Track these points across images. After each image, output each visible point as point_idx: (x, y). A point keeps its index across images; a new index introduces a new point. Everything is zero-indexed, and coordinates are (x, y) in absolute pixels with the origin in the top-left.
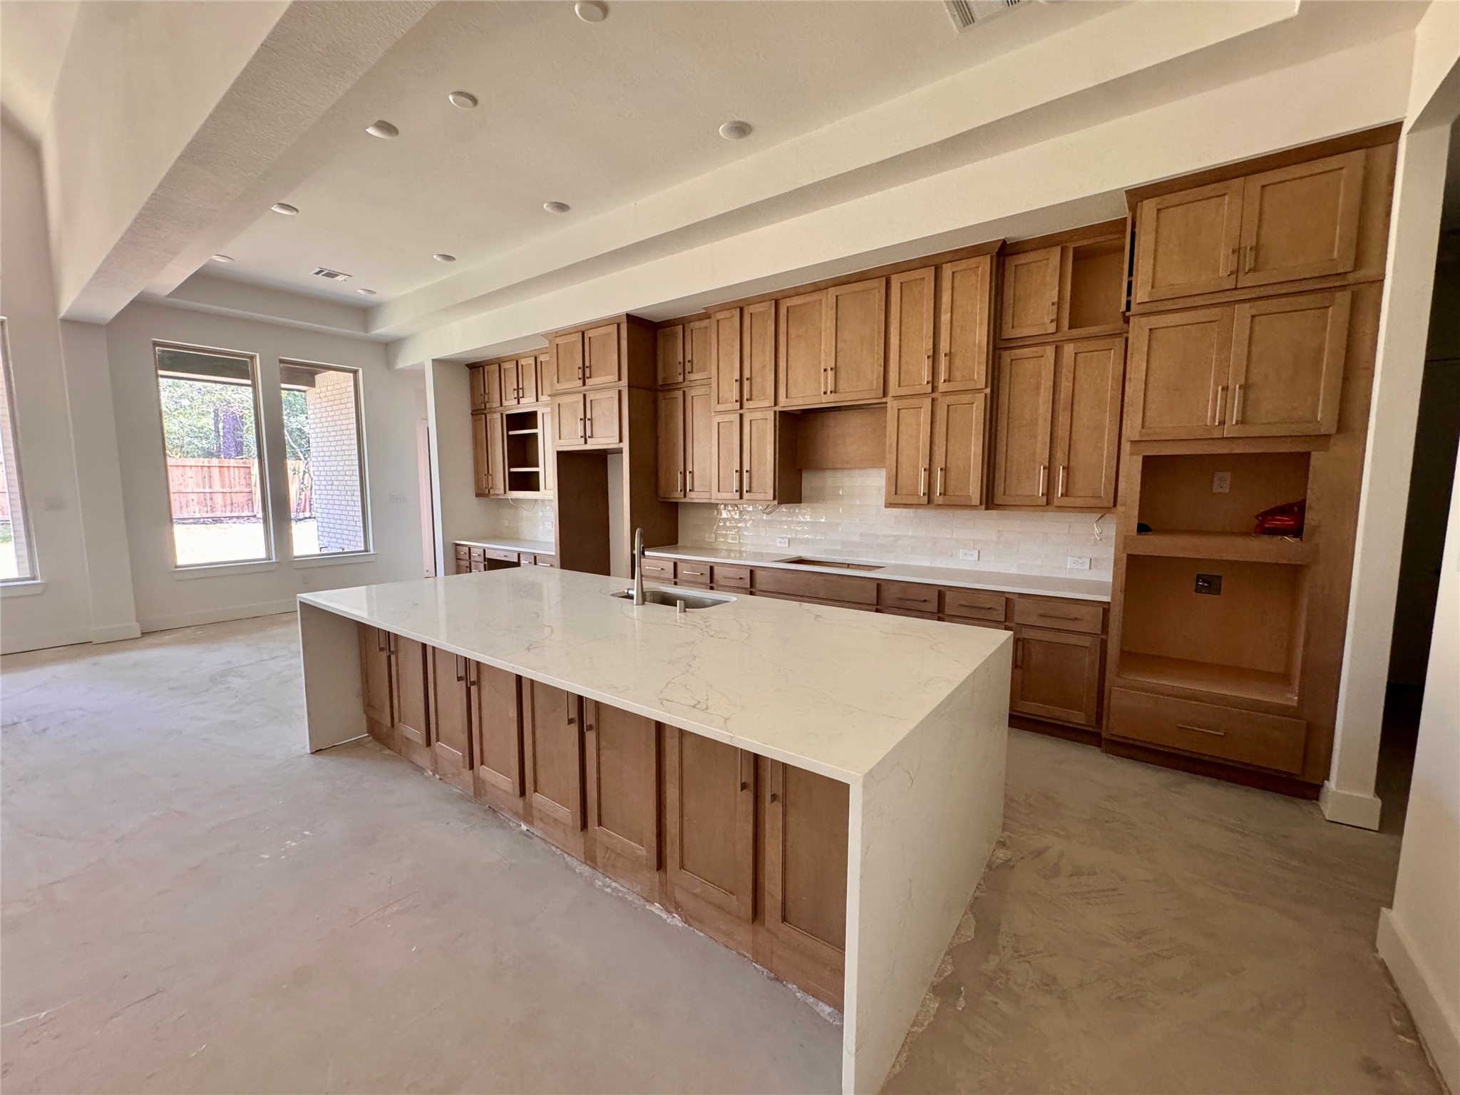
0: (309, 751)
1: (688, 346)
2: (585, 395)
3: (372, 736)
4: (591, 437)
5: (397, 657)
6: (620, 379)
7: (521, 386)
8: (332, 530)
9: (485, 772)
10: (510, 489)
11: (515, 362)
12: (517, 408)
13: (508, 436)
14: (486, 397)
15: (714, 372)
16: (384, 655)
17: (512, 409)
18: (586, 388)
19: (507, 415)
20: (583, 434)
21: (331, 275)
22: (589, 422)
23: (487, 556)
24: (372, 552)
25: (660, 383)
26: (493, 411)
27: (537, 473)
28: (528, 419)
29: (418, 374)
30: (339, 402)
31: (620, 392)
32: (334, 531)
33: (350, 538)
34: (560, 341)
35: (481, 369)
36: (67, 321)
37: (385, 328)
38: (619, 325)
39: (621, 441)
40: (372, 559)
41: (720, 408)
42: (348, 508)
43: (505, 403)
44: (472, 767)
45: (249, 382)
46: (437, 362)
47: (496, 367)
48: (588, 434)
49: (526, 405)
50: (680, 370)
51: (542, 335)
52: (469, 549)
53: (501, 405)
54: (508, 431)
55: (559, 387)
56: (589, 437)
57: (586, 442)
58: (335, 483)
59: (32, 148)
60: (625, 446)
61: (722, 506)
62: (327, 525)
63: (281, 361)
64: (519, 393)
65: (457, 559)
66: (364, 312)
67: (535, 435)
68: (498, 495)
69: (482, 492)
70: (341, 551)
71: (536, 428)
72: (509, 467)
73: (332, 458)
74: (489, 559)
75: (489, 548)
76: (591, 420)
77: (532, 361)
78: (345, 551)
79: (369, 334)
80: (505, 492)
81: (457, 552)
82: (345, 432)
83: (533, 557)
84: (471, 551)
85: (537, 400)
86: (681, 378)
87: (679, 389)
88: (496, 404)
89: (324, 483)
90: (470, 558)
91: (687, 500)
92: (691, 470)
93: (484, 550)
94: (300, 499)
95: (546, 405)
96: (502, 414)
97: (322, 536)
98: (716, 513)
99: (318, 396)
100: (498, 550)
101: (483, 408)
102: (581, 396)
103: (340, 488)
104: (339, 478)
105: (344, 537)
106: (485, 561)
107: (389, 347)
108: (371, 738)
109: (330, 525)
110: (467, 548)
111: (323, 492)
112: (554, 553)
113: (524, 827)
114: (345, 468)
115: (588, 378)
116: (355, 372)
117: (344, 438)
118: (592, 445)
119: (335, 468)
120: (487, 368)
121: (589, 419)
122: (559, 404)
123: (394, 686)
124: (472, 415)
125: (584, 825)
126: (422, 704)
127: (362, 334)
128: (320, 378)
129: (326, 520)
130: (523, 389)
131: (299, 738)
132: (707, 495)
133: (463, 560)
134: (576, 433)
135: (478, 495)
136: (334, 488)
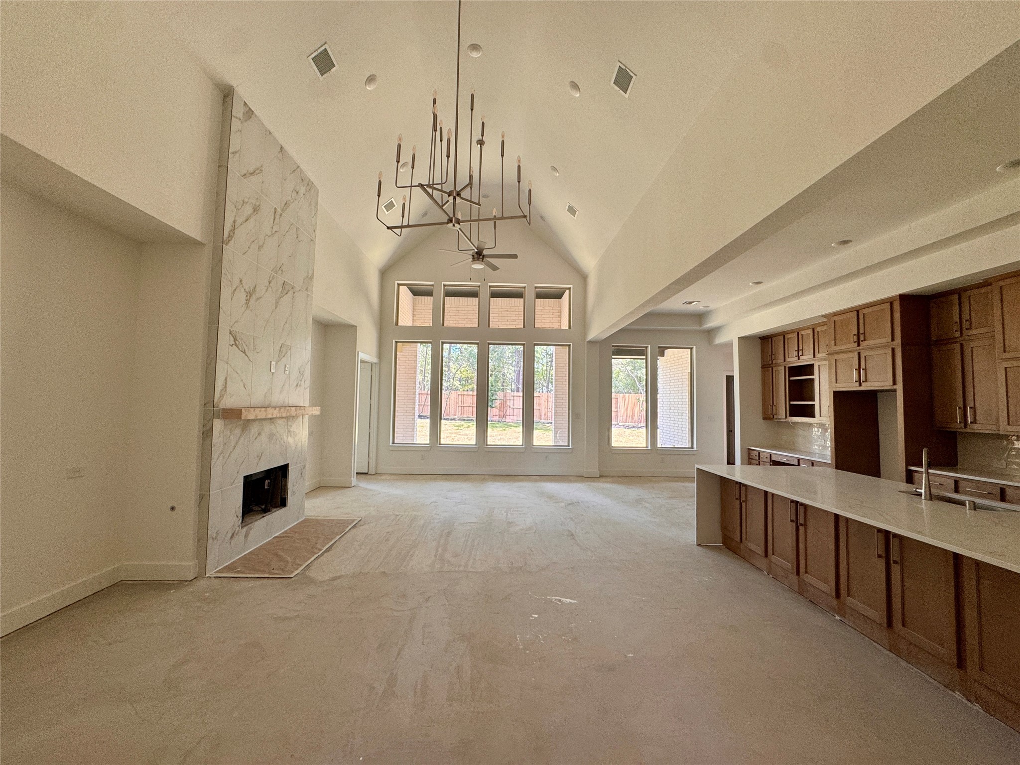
0: (696, 544)
1: (966, 310)
2: (859, 354)
3: (725, 545)
4: (866, 381)
5: (746, 504)
6: (893, 340)
7: (801, 348)
8: (668, 435)
9: (808, 578)
10: (790, 416)
11: (796, 333)
12: (797, 362)
13: (789, 380)
14: (773, 356)
15: (998, 327)
16: (738, 502)
17: (795, 363)
18: (860, 347)
19: (788, 367)
20: (857, 379)
21: (690, 303)
22: (864, 371)
23: (772, 459)
24: (695, 449)
25: (934, 338)
26: (778, 365)
27: (814, 405)
28: (808, 369)
29: (729, 345)
30: (677, 364)
31: (893, 350)
32: (669, 435)
33: (679, 440)
34: (836, 318)
35: (770, 340)
36: (589, 342)
37: (710, 324)
38: (891, 304)
39: (894, 383)
40: (695, 453)
41: (1007, 355)
42: (679, 423)
43: (788, 360)
44: (798, 573)
45: (644, 357)
46: (741, 339)
47: (782, 337)
48: (863, 379)
49: (806, 360)
50: (956, 327)
51: (822, 316)
52: (759, 453)
53: (785, 361)
54: (789, 377)
55: (835, 348)
56: (863, 382)
57: (860, 385)
58: (672, 408)
59: (584, 278)
60: (899, 387)
61: (1015, 438)
62: (665, 432)
63: (659, 347)
64: (800, 352)
65: (749, 458)
66: (700, 317)
67: (813, 380)
68: (780, 419)
69: (768, 416)
70: (673, 446)
71: (813, 375)
72: (790, 400)
73: (671, 395)
74: (773, 460)
75: (773, 453)
76: (865, 370)
77: (810, 331)
78: (675, 447)
79: (701, 328)
80: (786, 417)
81: (749, 454)
82: (680, 380)
83: (811, 463)
84: (761, 455)
85: (814, 357)
86: (958, 334)
87: (956, 342)
88: (780, 360)
89: (666, 408)
90: (759, 459)
91: (968, 430)
92: (973, 406)
93: (771, 455)
94: (640, 416)
95: (822, 360)
96: (785, 367)
97: (662, 437)
98: (1005, 443)
99: (665, 361)
100: (780, 455)
101: (771, 363)
102: (856, 353)
103: (675, 411)
104: (675, 406)
105: (675, 439)
106: (771, 462)
107: (711, 333)
108: (724, 547)
109: (667, 432)
110: (758, 453)
111: (665, 413)
112: (830, 462)
113: (838, 618)
114: (679, 400)
115: (862, 341)
116: (691, 349)
117: (679, 383)
118: (865, 387)
119: (672, 400)
120: (774, 339)
121: (863, 369)
122: (836, 360)
123: (744, 517)
124: (762, 368)
125: (890, 624)
126: (762, 532)
127: (698, 328)
128: (667, 352)
129: (665, 429)
130: (802, 350)
131: (691, 536)
132: (994, 427)
133: (754, 459)
134: (852, 379)
135: (764, 419)
136: (671, 411)
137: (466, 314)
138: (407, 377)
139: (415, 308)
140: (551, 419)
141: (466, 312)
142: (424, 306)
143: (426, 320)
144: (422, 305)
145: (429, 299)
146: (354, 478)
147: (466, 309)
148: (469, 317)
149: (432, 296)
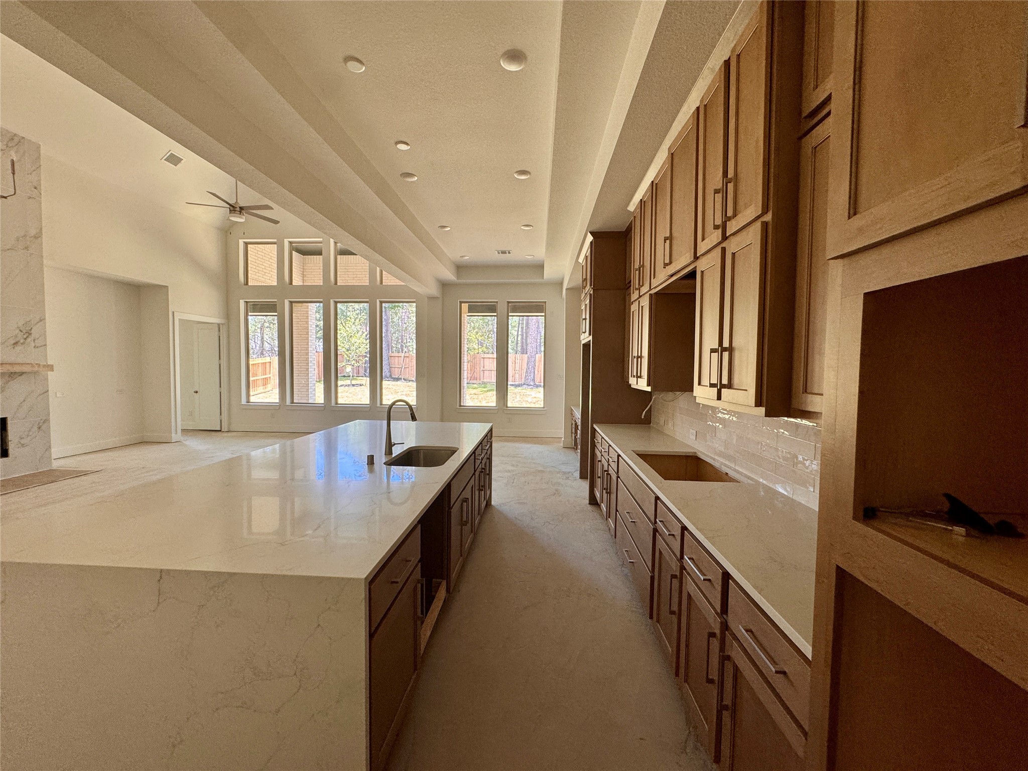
6: (591, 285)
21: (503, 252)
24: (545, 408)
25: (627, 282)
31: (591, 295)
40: (544, 413)
60: (591, 338)
65: (571, 418)
81: (571, 414)
116: (545, 303)
137: (354, 273)
138: (300, 338)
139: (305, 268)
140: (518, 380)
141: (355, 270)
142: (313, 265)
143: (316, 279)
144: (312, 265)
145: (319, 259)
146: (176, 433)
147: (355, 267)
148: (358, 276)
149: (321, 255)
